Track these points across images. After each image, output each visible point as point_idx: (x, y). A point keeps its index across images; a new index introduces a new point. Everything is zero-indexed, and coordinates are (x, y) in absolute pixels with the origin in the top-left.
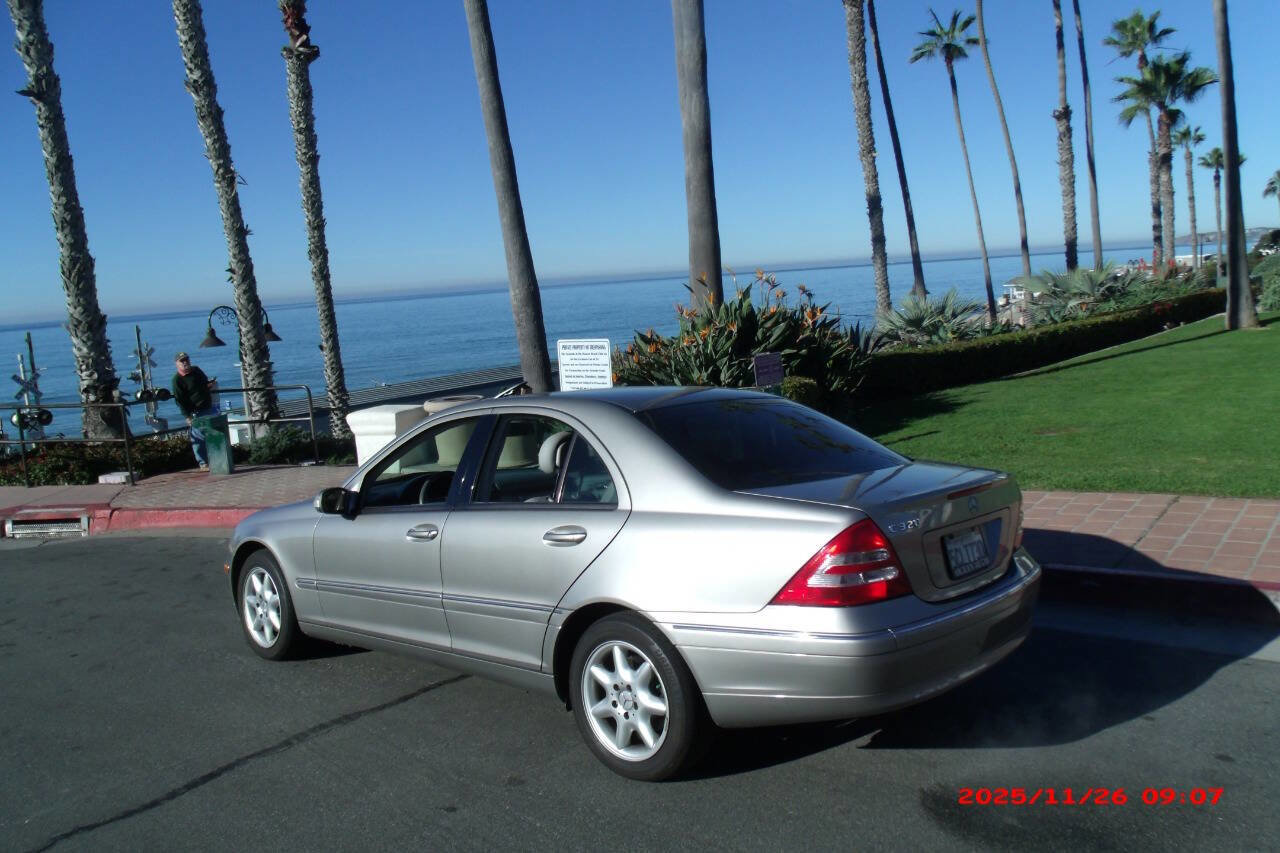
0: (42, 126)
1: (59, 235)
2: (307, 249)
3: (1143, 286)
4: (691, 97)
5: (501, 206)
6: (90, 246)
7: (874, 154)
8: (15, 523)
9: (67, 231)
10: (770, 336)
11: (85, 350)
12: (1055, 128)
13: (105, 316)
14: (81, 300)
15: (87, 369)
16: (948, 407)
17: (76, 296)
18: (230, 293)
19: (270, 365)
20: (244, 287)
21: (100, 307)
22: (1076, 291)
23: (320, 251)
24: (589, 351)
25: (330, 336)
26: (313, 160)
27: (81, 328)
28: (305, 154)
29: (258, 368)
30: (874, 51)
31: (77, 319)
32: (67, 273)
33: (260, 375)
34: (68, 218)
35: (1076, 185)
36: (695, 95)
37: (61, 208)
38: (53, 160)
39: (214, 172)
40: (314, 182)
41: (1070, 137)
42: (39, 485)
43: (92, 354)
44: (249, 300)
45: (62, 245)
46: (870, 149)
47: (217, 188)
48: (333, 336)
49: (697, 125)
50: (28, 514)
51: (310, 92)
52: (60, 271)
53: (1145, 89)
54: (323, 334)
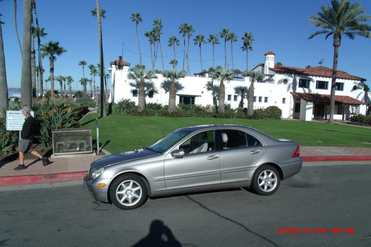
41: (35, 59)
53: (48, 49)
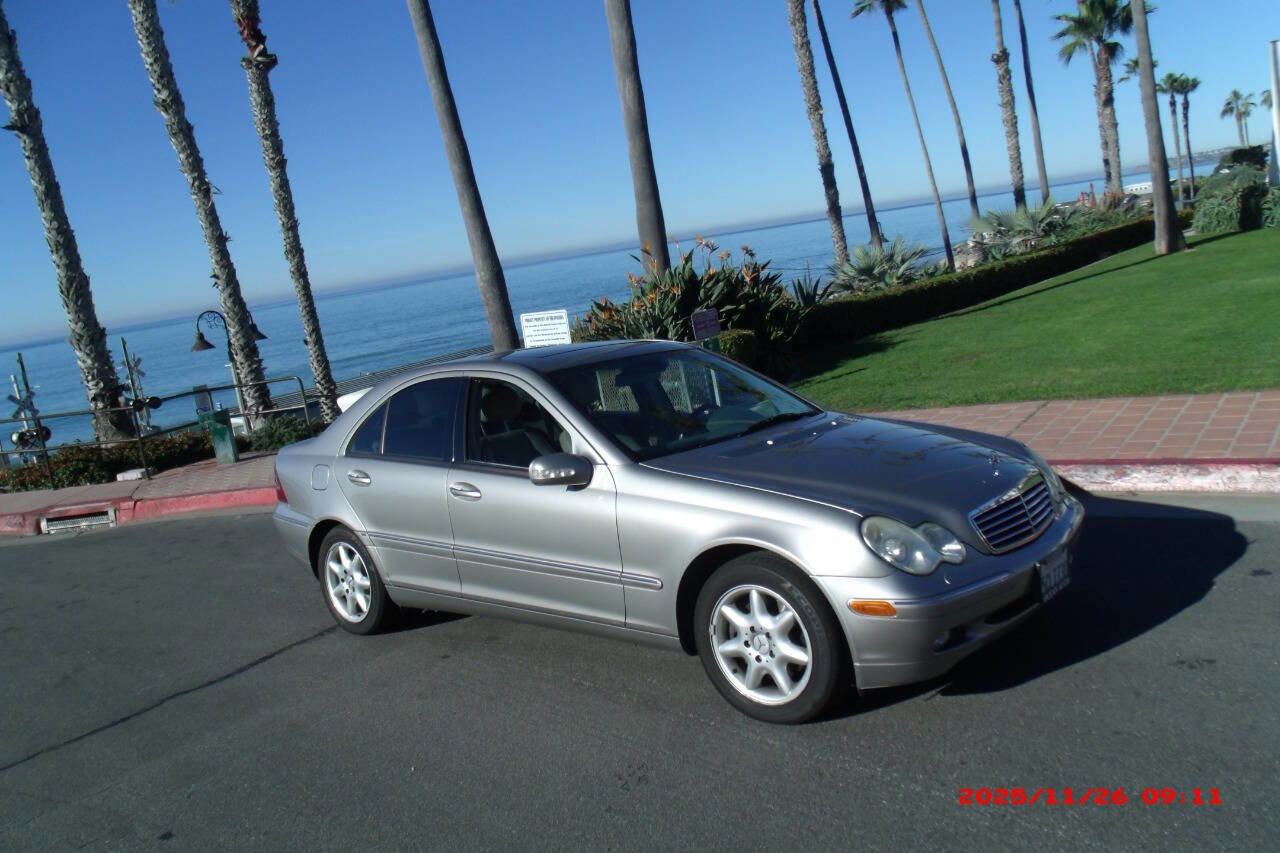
0: (28, 157)
1: (55, 257)
2: (284, 249)
3: (1082, 219)
4: (624, 81)
5: (461, 196)
6: (83, 265)
7: (821, 112)
8: (49, 520)
9: (61, 252)
10: (712, 295)
11: (89, 362)
12: (994, 71)
13: (104, 329)
14: (81, 316)
15: (93, 379)
16: (882, 347)
17: (76, 312)
18: (216, 298)
19: (260, 362)
20: (229, 291)
21: (98, 320)
22: (1019, 229)
23: (296, 250)
24: (550, 322)
25: (313, 330)
26: (280, 164)
27: (83, 342)
28: (273, 159)
29: (250, 366)
30: (814, 10)
31: (79, 334)
32: (65, 292)
33: (251, 372)
34: (61, 241)
35: (1018, 125)
36: (627, 81)
37: (54, 233)
38: (42, 188)
39: (189, 186)
40: (284, 185)
41: (1010, 79)
42: (63, 487)
43: (96, 365)
44: (234, 303)
45: (58, 266)
46: (816, 106)
47: (193, 200)
48: (316, 330)
49: (632, 107)
50: (60, 511)
51: (272, 100)
52: (58, 290)
53: (1083, 25)
54: (307, 329)
